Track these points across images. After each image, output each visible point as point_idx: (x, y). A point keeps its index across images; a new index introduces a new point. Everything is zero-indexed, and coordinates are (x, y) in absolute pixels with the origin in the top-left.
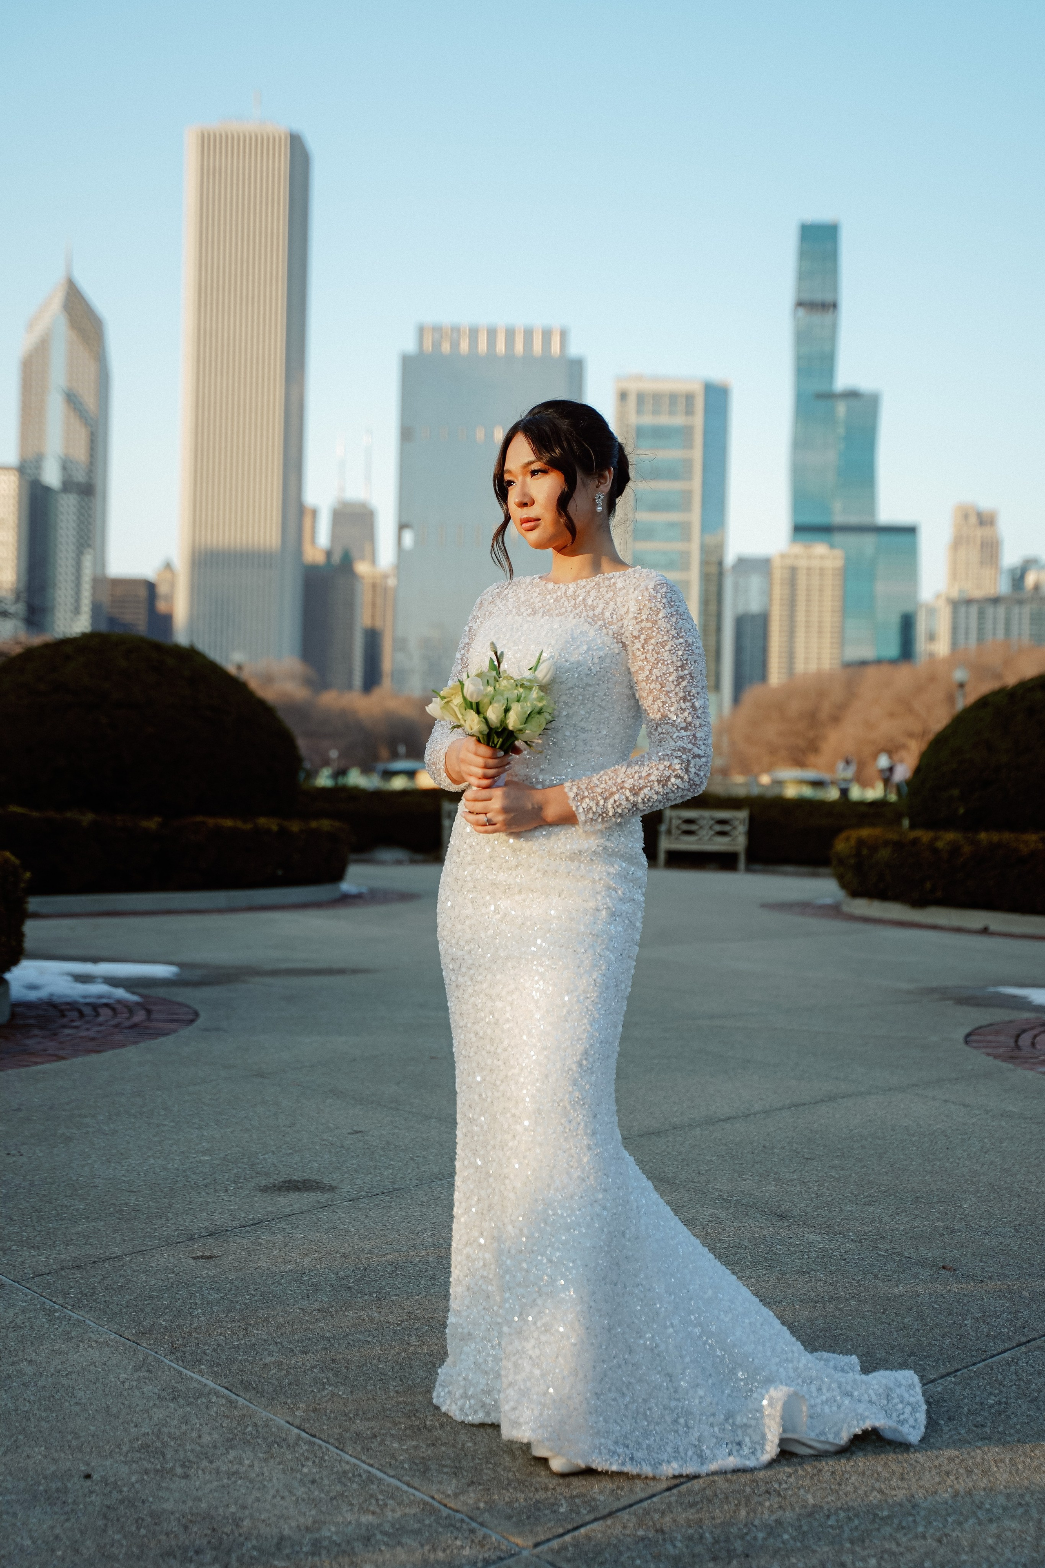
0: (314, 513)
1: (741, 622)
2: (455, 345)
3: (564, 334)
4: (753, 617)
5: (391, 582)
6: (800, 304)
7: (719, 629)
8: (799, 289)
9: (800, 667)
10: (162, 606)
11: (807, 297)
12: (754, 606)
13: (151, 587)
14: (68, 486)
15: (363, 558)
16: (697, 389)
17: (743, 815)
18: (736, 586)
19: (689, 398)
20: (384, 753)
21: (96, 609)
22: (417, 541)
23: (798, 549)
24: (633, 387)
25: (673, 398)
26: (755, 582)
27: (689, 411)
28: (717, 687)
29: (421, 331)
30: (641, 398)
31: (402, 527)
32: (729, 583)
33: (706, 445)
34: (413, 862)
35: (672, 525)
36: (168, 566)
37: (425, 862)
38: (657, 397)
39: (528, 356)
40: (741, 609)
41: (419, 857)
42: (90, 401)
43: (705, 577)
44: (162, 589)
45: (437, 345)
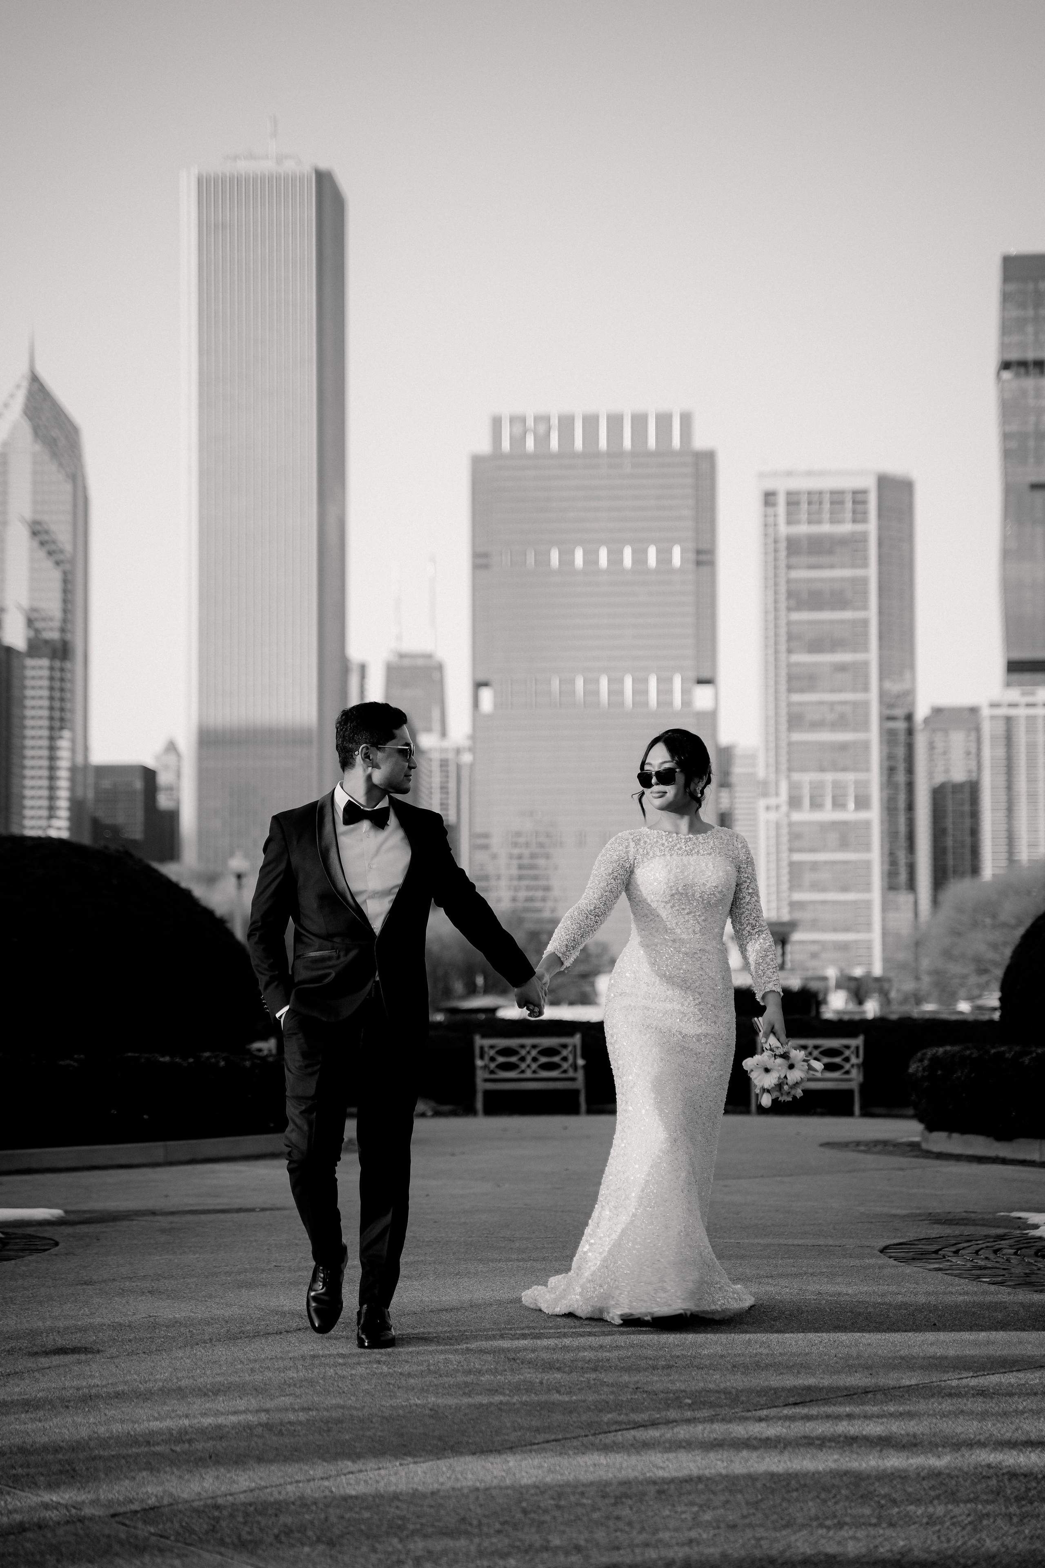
0: (363, 668)
1: (939, 794)
2: (543, 440)
3: (686, 420)
4: (957, 788)
5: (467, 758)
6: (1006, 365)
7: (910, 807)
8: (1004, 346)
9: (1024, 855)
10: (164, 801)
11: (1014, 355)
12: (959, 776)
13: (149, 775)
14: (36, 647)
15: (429, 730)
16: (870, 483)
17: (858, 1042)
18: (932, 747)
19: (859, 497)
20: (459, 987)
21: (77, 807)
22: (498, 705)
23: (1014, 694)
24: (782, 486)
25: (837, 498)
26: (958, 740)
27: (859, 516)
28: (911, 885)
29: (496, 423)
30: (793, 501)
31: (479, 685)
32: (921, 742)
33: (882, 560)
34: (437, 1114)
35: (842, 668)
36: (171, 747)
37: (454, 1114)
38: (815, 498)
39: (640, 453)
40: (939, 779)
41: (446, 1108)
42: (63, 536)
43: (889, 737)
44: (163, 779)
45: (518, 441)
